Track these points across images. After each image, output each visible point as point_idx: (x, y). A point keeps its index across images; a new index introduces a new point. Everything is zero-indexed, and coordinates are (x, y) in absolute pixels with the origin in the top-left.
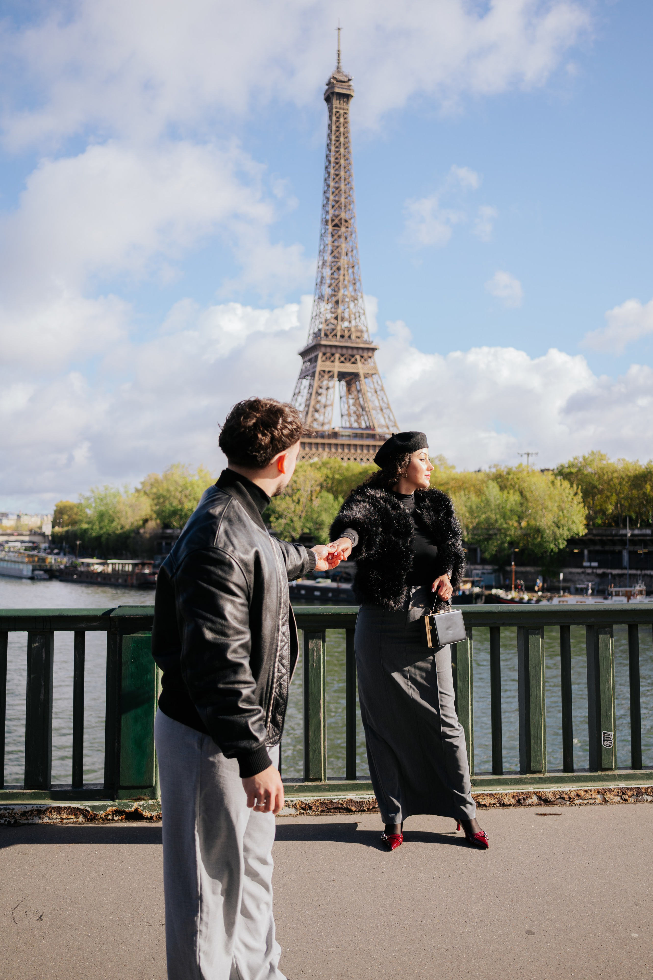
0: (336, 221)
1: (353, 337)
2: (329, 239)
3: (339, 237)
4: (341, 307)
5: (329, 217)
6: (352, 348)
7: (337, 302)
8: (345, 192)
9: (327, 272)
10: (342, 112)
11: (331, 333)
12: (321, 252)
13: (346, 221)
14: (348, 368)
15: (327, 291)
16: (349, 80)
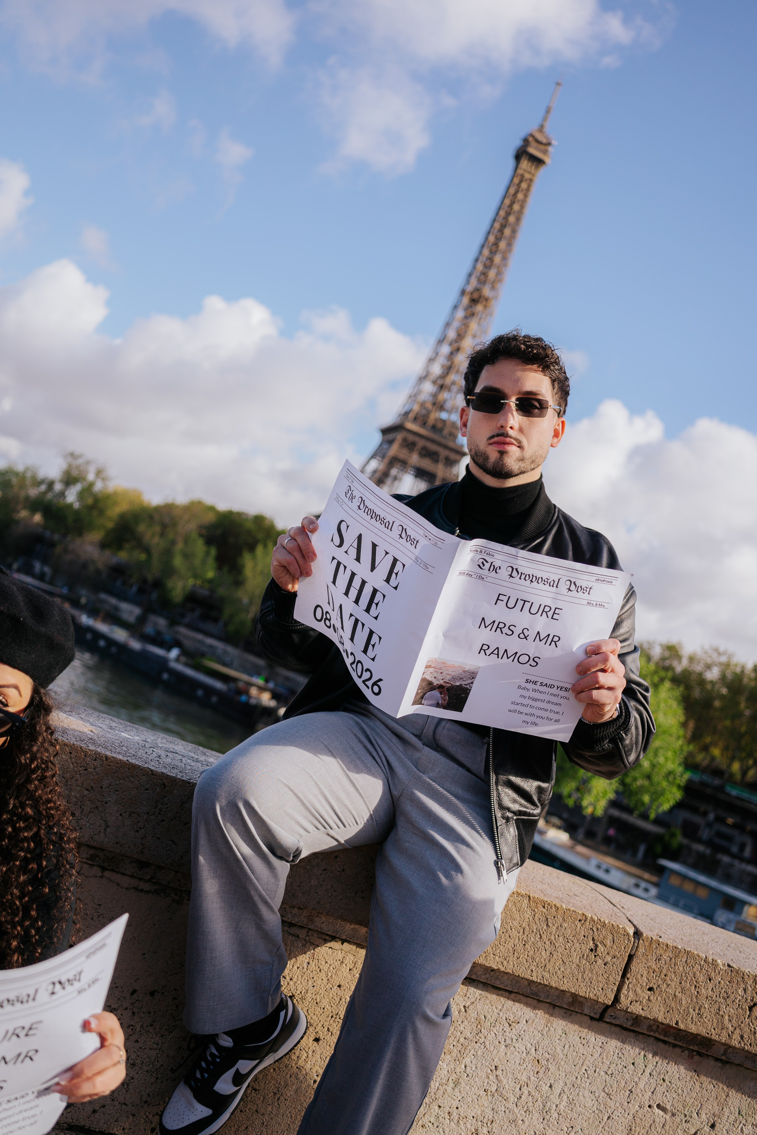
0: (476, 296)
1: (446, 432)
2: (460, 314)
3: (473, 314)
4: (445, 395)
5: (469, 288)
6: (439, 444)
7: (442, 387)
8: (498, 267)
9: (445, 349)
10: (527, 176)
11: (422, 419)
12: (448, 325)
13: (487, 299)
14: (426, 464)
15: (437, 369)
16: (549, 144)
